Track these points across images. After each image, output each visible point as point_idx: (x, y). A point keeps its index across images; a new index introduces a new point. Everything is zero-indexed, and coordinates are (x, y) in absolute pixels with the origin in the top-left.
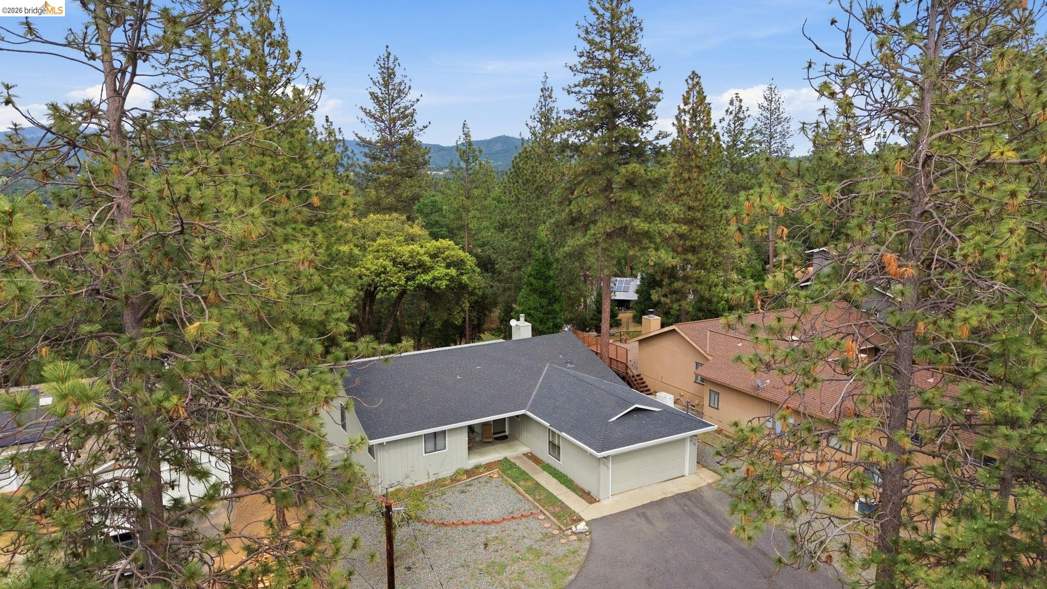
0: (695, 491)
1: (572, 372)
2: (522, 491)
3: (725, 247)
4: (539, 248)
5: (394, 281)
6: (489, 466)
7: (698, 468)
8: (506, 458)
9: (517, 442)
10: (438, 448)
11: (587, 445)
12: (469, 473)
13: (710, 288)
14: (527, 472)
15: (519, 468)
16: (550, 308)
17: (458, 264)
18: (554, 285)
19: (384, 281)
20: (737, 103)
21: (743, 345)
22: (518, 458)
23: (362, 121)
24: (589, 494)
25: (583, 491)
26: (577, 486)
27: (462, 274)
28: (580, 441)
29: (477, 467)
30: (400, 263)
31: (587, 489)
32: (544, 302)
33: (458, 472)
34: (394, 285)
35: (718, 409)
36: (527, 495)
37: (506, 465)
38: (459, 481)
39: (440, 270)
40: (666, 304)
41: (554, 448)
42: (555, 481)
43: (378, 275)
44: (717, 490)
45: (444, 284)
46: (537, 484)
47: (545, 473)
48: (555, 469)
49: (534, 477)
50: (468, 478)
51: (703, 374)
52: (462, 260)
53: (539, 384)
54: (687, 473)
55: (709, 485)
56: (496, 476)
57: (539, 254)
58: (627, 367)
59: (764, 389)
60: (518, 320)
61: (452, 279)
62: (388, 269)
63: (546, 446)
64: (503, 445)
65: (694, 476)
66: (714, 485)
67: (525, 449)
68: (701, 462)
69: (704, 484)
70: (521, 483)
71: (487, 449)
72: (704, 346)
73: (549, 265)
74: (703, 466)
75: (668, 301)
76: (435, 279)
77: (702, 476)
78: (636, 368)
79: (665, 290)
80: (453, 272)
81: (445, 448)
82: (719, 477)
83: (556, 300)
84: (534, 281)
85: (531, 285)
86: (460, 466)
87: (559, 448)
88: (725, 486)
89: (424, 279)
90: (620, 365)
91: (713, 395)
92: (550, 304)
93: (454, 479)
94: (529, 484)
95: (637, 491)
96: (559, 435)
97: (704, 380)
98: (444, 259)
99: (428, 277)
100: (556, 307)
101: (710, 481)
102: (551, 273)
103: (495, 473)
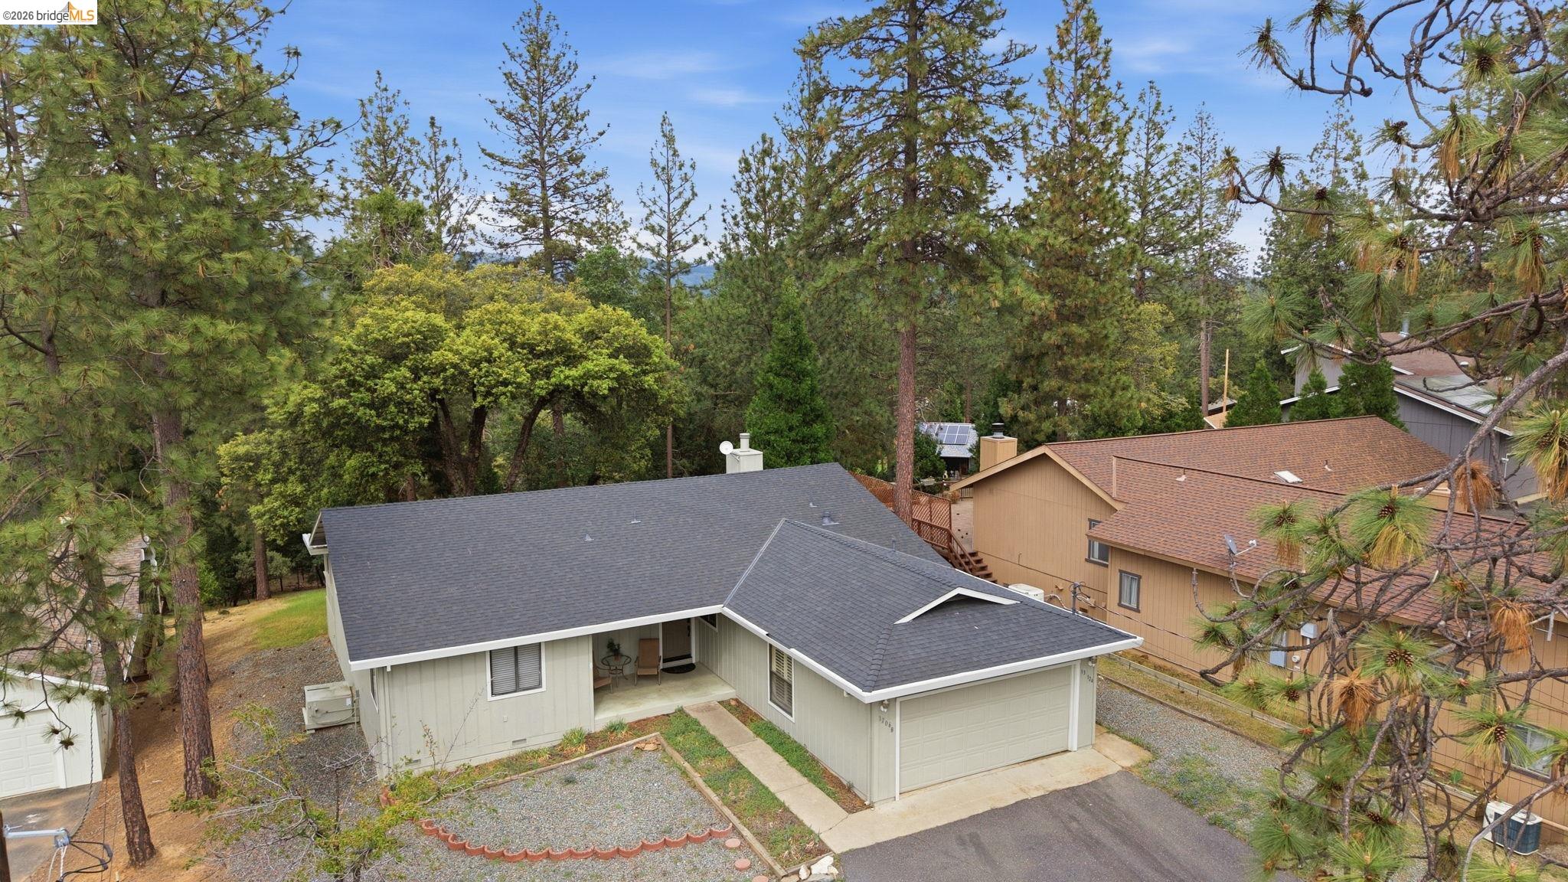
0: (1093, 784)
1: (831, 533)
2: (700, 781)
3: (1135, 341)
4: (786, 317)
5: (505, 375)
6: (640, 727)
7: (1099, 734)
8: (681, 710)
9: (710, 678)
10: (523, 683)
11: (843, 675)
12: (591, 740)
13: (1113, 392)
14: (720, 739)
15: (702, 731)
16: (806, 430)
17: (638, 353)
18: (813, 389)
19: (488, 374)
20: (1151, 100)
21: (1189, 480)
22: (708, 708)
23: (494, 126)
24: (849, 789)
25: (836, 782)
26: (825, 771)
27: (645, 373)
28: (828, 665)
29: (613, 728)
30: (523, 346)
31: (846, 777)
32: (795, 419)
33: (567, 740)
34: (505, 383)
35: (1137, 610)
36: (709, 791)
37: (679, 723)
38: (566, 758)
39: (599, 360)
40: (1028, 423)
41: (781, 687)
42: (778, 758)
43: (476, 364)
44: (1145, 782)
45: (604, 386)
46: (738, 766)
47: (759, 741)
48: (782, 734)
49: (732, 750)
50: (588, 752)
51: (1107, 536)
52: (646, 347)
53: (759, 555)
54: (1073, 744)
55: (1126, 772)
56: (650, 747)
57: (784, 329)
58: (950, 536)
59: (1242, 561)
60: (736, 445)
61: (622, 377)
62: (496, 354)
63: (765, 684)
64: (679, 683)
65: (1089, 751)
66: (1135, 773)
67: (725, 692)
68: (1106, 720)
69: (1114, 769)
70: (702, 763)
71: (644, 690)
72: (1105, 485)
73: (803, 350)
74: (1110, 731)
75: (1032, 417)
76: (588, 375)
77: (1108, 751)
78: (970, 542)
79: (1027, 397)
80: (625, 366)
81: (539, 685)
82: (1146, 755)
83: (818, 416)
84: (776, 381)
85: (771, 386)
86: (573, 727)
87: (790, 686)
88: (1161, 775)
89: (566, 375)
90: (936, 533)
91: (1126, 582)
92: (806, 423)
93: (558, 753)
94: (720, 764)
95: (961, 783)
96: (789, 658)
97: (1107, 551)
98: (610, 343)
99: (574, 373)
100: (818, 429)
101: (1128, 763)
102: (807, 365)
103: (650, 741)
